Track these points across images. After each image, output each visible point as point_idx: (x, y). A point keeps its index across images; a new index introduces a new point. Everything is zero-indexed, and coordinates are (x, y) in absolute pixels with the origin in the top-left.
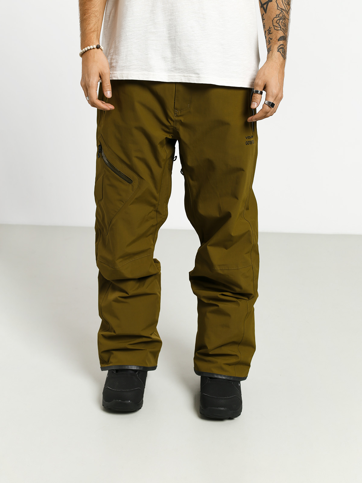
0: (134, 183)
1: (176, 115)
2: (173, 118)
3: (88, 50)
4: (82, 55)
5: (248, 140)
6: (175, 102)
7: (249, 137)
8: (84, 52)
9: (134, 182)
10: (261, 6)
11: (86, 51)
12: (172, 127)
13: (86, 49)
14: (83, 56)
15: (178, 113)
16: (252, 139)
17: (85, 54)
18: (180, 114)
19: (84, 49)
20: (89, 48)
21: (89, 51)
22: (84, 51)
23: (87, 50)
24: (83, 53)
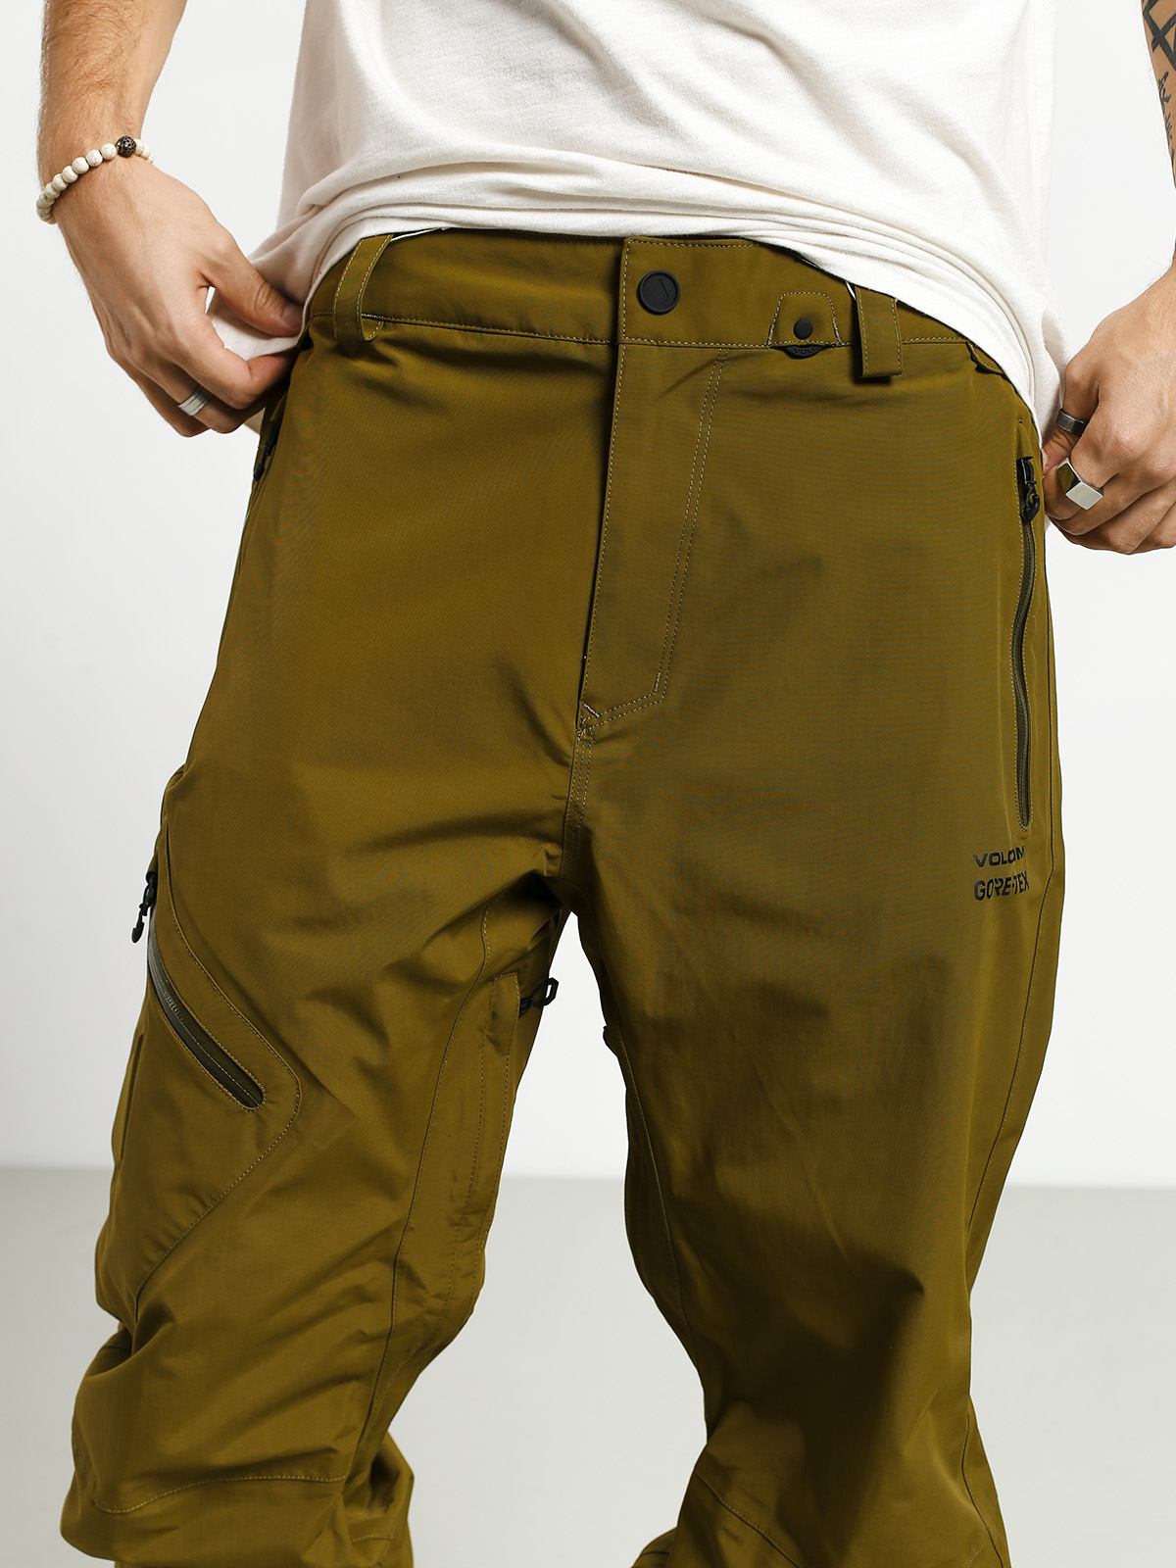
0: (269, 1106)
1: (588, 734)
2: (566, 747)
3: (81, 176)
4: (52, 209)
5: (988, 873)
6: (584, 662)
7: (995, 859)
8: (63, 193)
9: (272, 1102)
10: (1154, 41)
11: (70, 185)
12: (560, 805)
13: (70, 173)
14: (64, 209)
15: (600, 720)
16: (1013, 869)
17: (70, 198)
18: (606, 728)
19: (58, 179)
20: (82, 164)
21: (87, 176)
22: (63, 186)
23: (73, 177)
24: (56, 200)
